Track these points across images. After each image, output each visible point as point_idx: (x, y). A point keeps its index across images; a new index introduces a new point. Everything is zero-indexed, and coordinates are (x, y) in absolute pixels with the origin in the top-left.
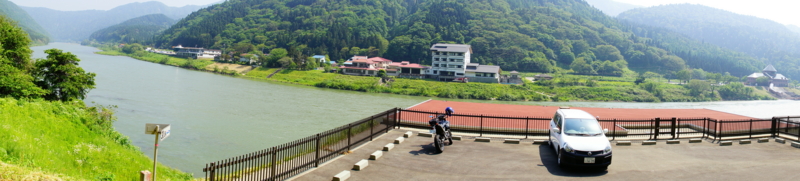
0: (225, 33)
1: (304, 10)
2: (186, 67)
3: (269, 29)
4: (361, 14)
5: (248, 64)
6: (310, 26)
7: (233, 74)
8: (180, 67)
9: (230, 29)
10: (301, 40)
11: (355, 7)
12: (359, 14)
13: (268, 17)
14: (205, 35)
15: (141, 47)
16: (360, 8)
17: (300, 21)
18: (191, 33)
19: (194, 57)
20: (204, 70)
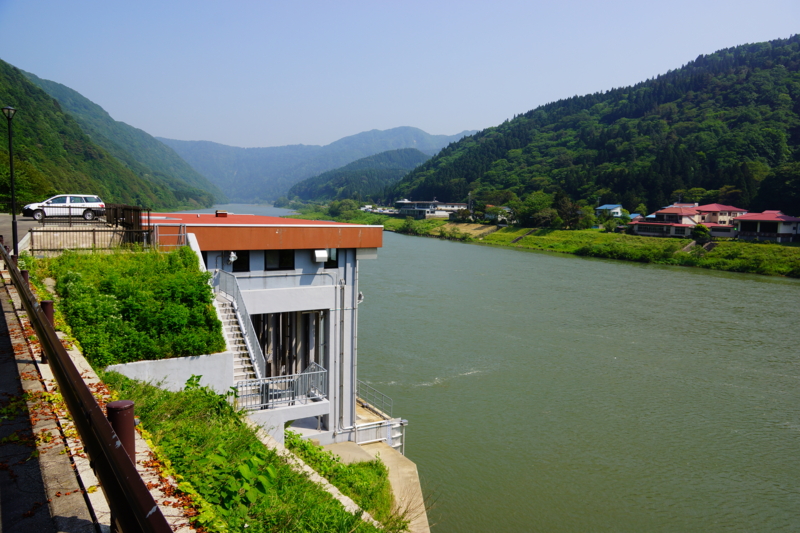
0: (487, 177)
1: (624, 127)
2: (405, 231)
3: (559, 165)
4: (735, 123)
5: (493, 222)
6: (627, 155)
7: (464, 239)
8: (397, 231)
9: (498, 168)
10: (603, 181)
11: (731, 112)
12: (732, 126)
13: (564, 144)
14: (456, 180)
15: (355, 205)
16: (742, 110)
17: (612, 148)
18: (438, 179)
19: (421, 215)
20: (427, 235)
